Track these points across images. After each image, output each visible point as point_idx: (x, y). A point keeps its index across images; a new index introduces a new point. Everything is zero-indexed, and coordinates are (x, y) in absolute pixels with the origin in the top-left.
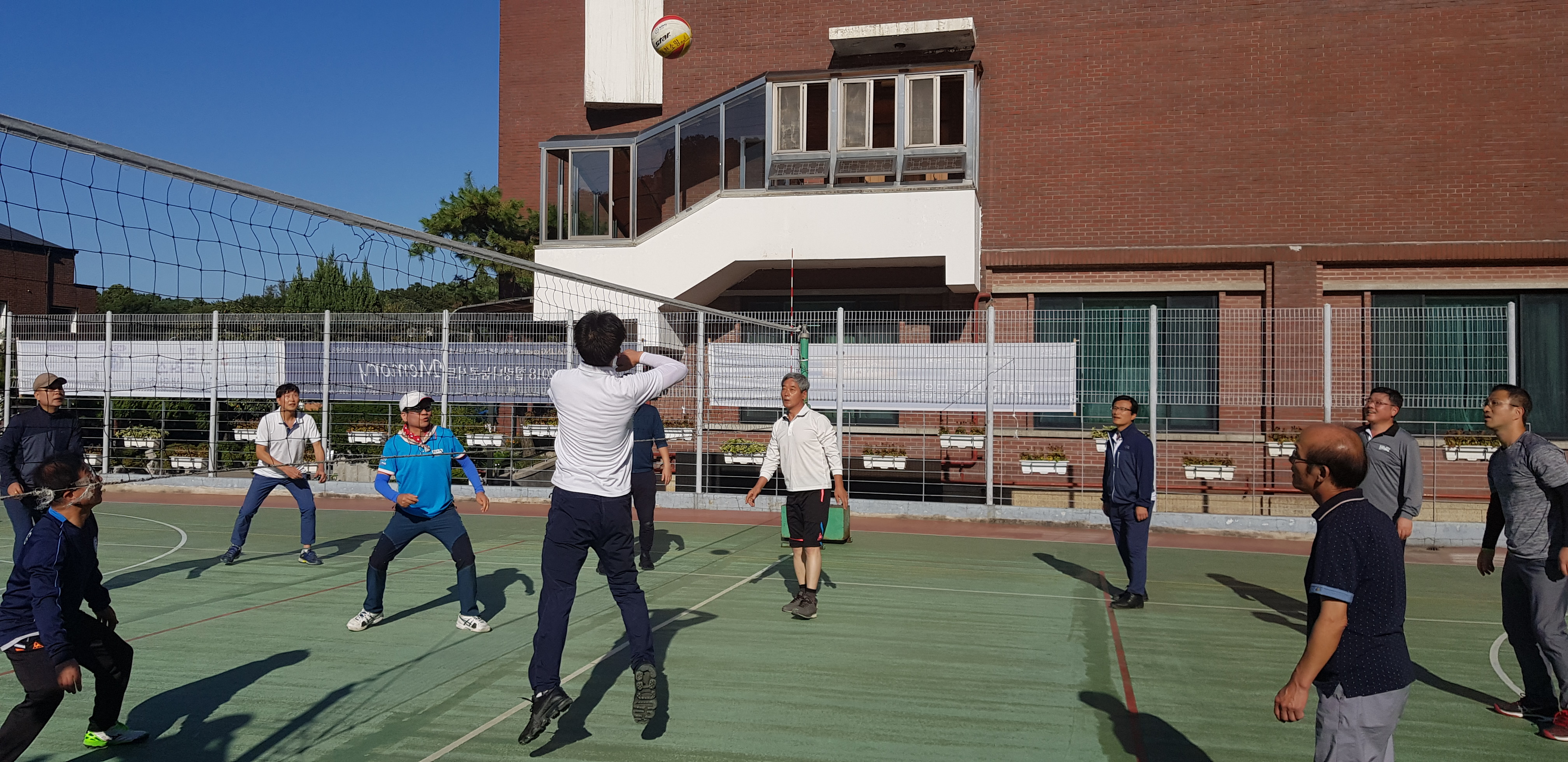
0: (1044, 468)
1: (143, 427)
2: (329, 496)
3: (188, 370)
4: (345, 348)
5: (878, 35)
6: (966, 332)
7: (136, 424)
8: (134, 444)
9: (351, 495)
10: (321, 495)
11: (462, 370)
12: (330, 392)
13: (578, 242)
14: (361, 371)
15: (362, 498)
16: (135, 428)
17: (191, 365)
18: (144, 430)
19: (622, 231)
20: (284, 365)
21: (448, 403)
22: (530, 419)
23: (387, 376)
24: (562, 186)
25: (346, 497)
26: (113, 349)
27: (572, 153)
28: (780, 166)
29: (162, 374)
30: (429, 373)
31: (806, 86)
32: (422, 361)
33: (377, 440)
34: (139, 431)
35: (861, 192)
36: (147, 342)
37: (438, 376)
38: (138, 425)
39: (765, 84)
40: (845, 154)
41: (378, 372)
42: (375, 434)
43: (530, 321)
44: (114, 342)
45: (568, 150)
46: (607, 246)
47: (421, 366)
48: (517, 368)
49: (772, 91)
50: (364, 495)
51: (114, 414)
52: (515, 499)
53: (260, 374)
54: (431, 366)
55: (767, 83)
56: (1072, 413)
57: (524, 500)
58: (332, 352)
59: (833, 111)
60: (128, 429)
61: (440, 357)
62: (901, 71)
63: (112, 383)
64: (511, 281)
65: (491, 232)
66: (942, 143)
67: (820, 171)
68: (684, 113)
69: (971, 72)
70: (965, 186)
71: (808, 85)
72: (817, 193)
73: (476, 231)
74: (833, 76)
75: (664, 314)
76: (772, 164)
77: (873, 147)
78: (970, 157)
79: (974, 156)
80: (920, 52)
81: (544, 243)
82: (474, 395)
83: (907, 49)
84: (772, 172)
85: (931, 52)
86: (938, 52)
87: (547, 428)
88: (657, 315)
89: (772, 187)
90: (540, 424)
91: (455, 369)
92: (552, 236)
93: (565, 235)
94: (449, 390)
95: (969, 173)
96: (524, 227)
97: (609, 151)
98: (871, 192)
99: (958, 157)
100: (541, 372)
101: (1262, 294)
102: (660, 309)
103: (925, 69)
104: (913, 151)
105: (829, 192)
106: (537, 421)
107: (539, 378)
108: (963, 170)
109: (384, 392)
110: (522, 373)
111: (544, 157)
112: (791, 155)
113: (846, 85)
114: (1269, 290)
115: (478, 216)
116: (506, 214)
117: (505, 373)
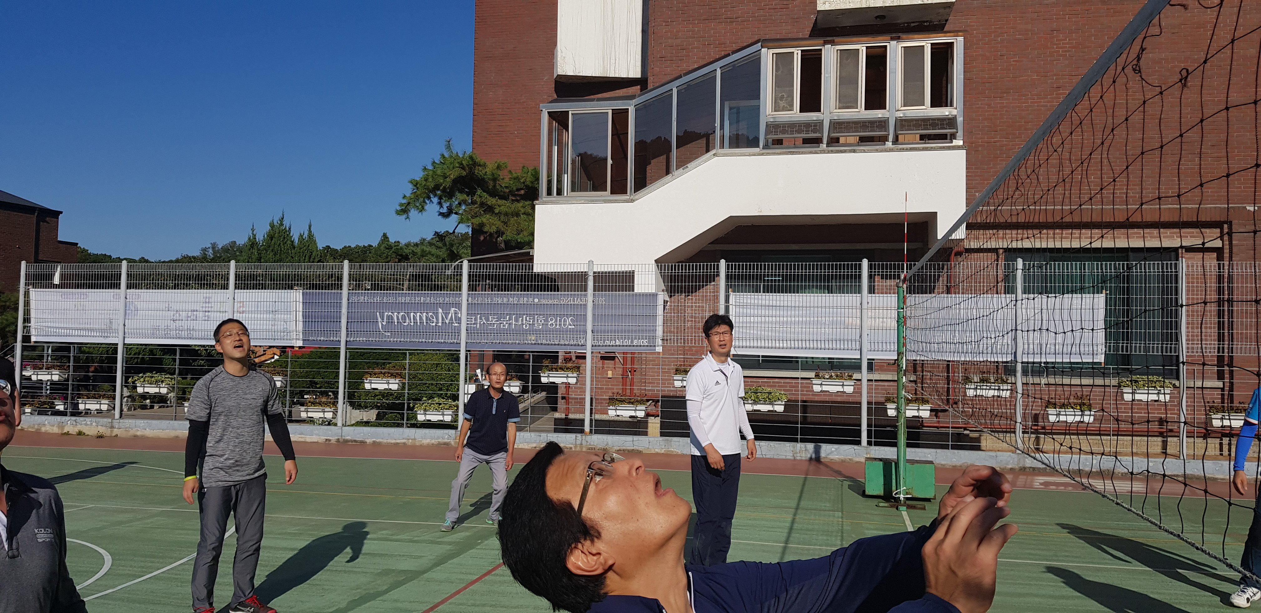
0: (1071, 417)
1: (156, 373)
2: (346, 441)
3: (204, 318)
4: (363, 297)
5: (864, 6)
6: (941, 284)
7: (151, 370)
8: (147, 390)
9: (368, 441)
10: (338, 440)
11: (481, 318)
12: (348, 339)
13: (578, 198)
14: (379, 320)
15: (379, 444)
16: (148, 374)
17: (207, 314)
18: (158, 376)
19: (619, 188)
20: (301, 313)
21: (466, 351)
22: (548, 366)
23: (405, 324)
24: (556, 147)
25: (363, 442)
26: (128, 297)
27: (572, 114)
28: (773, 127)
29: (177, 322)
30: (447, 322)
31: (800, 52)
32: (440, 310)
33: (394, 387)
34: (152, 377)
35: (854, 151)
36: (162, 291)
37: (456, 325)
38: (151, 372)
39: (760, 50)
40: (838, 116)
41: (396, 321)
42: (392, 381)
43: (531, 271)
44: (128, 290)
45: (568, 111)
46: (606, 201)
47: (440, 314)
48: (536, 316)
49: (768, 57)
50: (381, 440)
51: (127, 361)
52: (534, 445)
53: (276, 323)
54: (450, 315)
55: (763, 49)
56: (1100, 363)
58: (350, 301)
59: (827, 75)
60: (141, 375)
61: (459, 306)
62: (892, 39)
63: (126, 330)
64: (482, 238)
65: (479, 192)
66: (933, 105)
67: (814, 131)
68: (680, 77)
69: (961, 39)
70: (955, 146)
71: (802, 51)
72: (811, 153)
73: (461, 192)
74: (826, 43)
75: (658, 266)
76: (768, 125)
77: (865, 109)
78: (960, 119)
79: (962, 119)
80: (896, 25)
81: (544, 199)
82: (492, 343)
83: (885, 21)
84: (767, 132)
85: (906, 25)
86: (913, 25)
87: (565, 376)
88: (653, 267)
89: (766, 147)
90: (558, 371)
91: (473, 318)
92: (549, 193)
93: (559, 192)
94: (467, 338)
95: (960, 133)
96: (506, 187)
97: (608, 113)
98: (864, 151)
99: (949, 119)
100: (560, 321)
101: (1219, 251)
102: (656, 261)
103: (916, 36)
104: (904, 114)
105: (823, 152)
106: (555, 369)
107: (558, 327)
108: (955, 130)
109: (402, 340)
110: (541, 321)
111: (545, 117)
112: (784, 116)
113: (839, 51)
114: (1227, 247)
115: (466, 176)
116: (493, 174)
117: (524, 321)
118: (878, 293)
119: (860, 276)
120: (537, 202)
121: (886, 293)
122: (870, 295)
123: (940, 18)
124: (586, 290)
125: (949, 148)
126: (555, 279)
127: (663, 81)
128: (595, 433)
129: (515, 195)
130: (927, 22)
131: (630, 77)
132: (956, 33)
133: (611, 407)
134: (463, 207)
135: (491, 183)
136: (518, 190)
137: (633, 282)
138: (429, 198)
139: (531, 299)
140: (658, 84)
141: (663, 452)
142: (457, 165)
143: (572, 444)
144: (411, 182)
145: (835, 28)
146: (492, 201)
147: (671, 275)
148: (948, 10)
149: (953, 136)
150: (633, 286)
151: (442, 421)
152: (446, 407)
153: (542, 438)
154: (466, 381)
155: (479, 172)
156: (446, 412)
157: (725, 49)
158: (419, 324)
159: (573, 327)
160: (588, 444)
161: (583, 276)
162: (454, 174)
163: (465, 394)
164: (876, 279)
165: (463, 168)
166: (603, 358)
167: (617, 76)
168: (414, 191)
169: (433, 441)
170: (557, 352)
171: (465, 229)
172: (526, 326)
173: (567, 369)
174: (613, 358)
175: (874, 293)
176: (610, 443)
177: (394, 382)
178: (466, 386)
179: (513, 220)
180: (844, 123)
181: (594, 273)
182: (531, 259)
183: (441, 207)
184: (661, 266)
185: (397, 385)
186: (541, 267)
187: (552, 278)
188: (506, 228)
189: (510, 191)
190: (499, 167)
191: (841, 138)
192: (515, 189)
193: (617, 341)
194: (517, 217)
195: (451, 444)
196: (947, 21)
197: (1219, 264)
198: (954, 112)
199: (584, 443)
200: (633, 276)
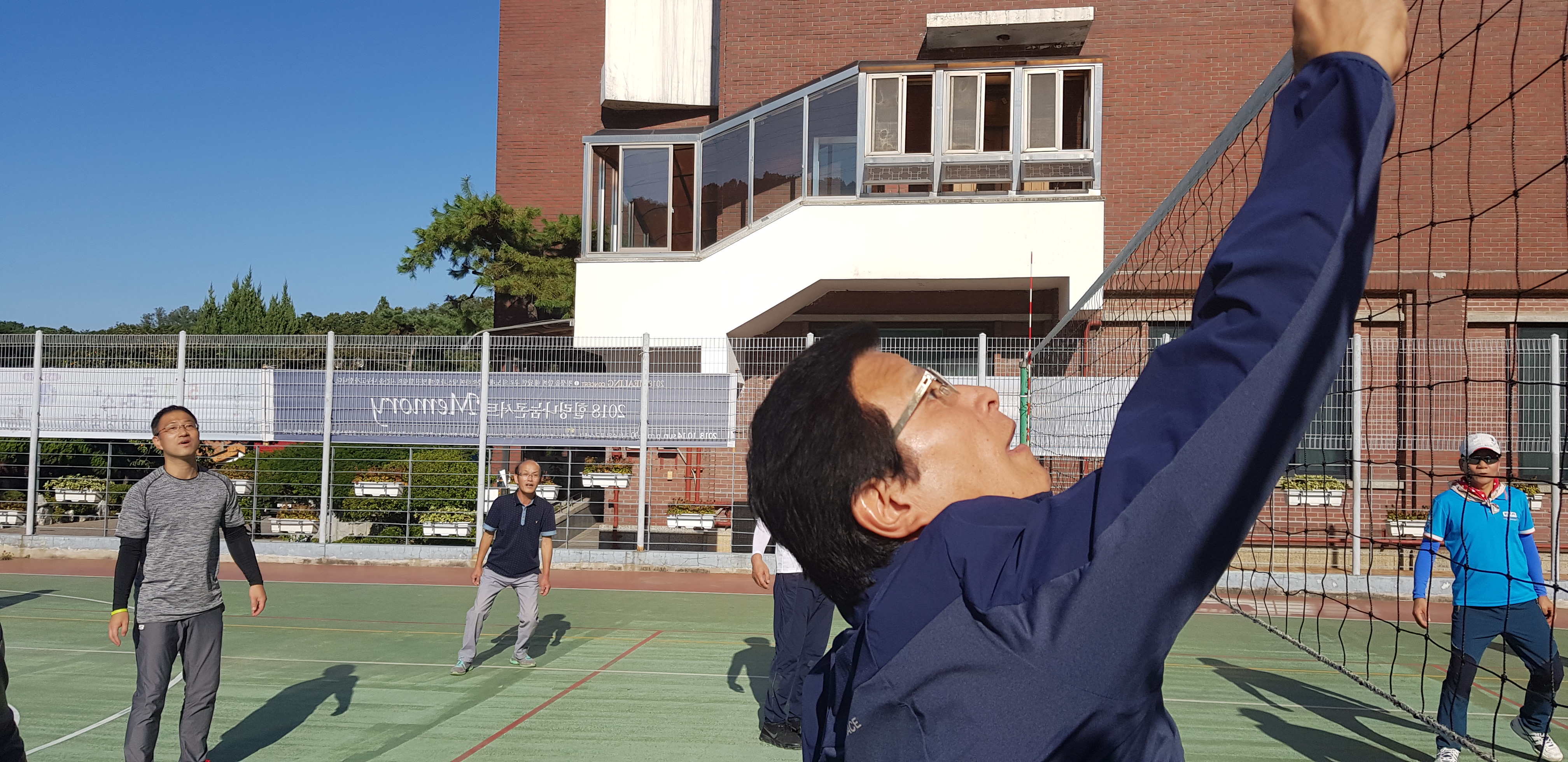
1: (80, 476)
2: (330, 562)
3: (144, 405)
4: (352, 378)
5: (984, 23)
6: (1073, 364)
7: (72, 472)
8: (68, 497)
9: (359, 562)
11: (505, 406)
12: (333, 432)
13: (630, 256)
14: (374, 407)
16: (69, 477)
17: (148, 399)
18: (82, 480)
19: (682, 243)
20: (272, 399)
21: (487, 447)
22: (591, 466)
23: (408, 413)
24: (603, 191)
25: (352, 563)
26: (43, 378)
27: (623, 150)
28: (873, 170)
29: (109, 410)
30: (462, 410)
31: (905, 78)
32: (453, 396)
33: (393, 493)
34: (76, 481)
35: (971, 202)
36: (85, 369)
37: (474, 414)
38: (75, 475)
39: (858, 74)
40: (952, 158)
41: (395, 409)
42: (390, 485)
43: (570, 346)
44: (44, 369)
45: (618, 146)
46: (665, 260)
47: (453, 400)
48: (576, 404)
49: (866, 83)
51: (42, 460)
52: (573, 565)
53: (240, 411)
54: (466, 401)
55: (860, 74)
57: (585, 565)
58: (336, 383)
59: (938, 108)
60: (60, 478)
61: (477, 389)
62: (1017, 64)
63: (41, 421)
64: (508, 304)
65: (504, 245)
66: (1065, 147)
67: (923, 176)
68: (759, 106)
69: (1099, 66)
70: (1092, 196)
71: (908, 77)
72: (919, 203)
73: (482, 245)
74: (937, 67)
75: (730, 340)
76: (865, 168)
77: (985, 150)
78: (1097, 165)
79: (1099, 163)
80: (1021, 47)
81: (588, 256)
82: (520, 437)
83: (1009, 43)
84: (866, 177)
85: (1034, 47)
86: (1042, 47)
87: (614, 477)
88: (724, 342)
89: (864, 194)
90: (603, 472)
91: (496, 405)
92: (594, 248)
93: (607, 247)
94: (488, 431)
95: (1097, 182)
96: (539, 241)
97: (668, 148)
98: (983, 202)
99: (1085, 164)
100: (607, 409)
101: (1400, 326)
102: (727, 334)
103: (1046, 61)
104: (1031, 157)
105: (933, 202)
106: (601, 469)
107: (604, 416)
108: (1091, 178)
109: (404, 433)
110: (582, 410)
111: (589, 154)
112: (887, 157)
113: (953, 78)
114: (1410, 321)
115: (488, 226)
116: (523, 224)
117: (561, 410)
118: (998, 375)
119: (976, 353)
120: (578, 259)
121: (1008, 375)
122: (989, 377)
123: (1074, 39)
124: (640, 371)
125: (1084, 199)
126: (601, 357)
127: (738, 110)
128: (650, 549)
129: (551, 250)
130: (1059, 44)
131: (697, 104)
132: (1093, 58)
133: (671, 517)
134: (485, 264)
135: (520, 234)
136: (555, 244)
137: (699, 361)
138: (439, 252)
139: (570, 382)
140: (731, 114)
141: (735, 571)
142: (476, 212)
143: (621, 563)
144: (416, 232)
145: (948, 49)
146: (520, 257)
147: (747, 352)
148: (1084, 30)
149: (1089, 185)
150: (699, 366)
151: (455, 535)
152: (460, 518)
153: (583, 556)
154: (486, 486)
155: (504, 221)
156: (460, 524)
157: (814, 72)
158: (425, 412)
159: (624, 417)
160: (642, 562)
161: (636, 353)
162: (472, 223)
163: (485, 501)
164: (996, 358)
165: (484, 216)
166: (661, 455)
167: (680, 102)
168: (420, 243)
169: (443, 561)
170: (604, 448)
171: (485, 293)
172: (564, 416)
173: (616, 469)
174: (674, 456)
175: (993, 375)
176: (668, 561)
177: (393, 486)
178: (486, 491)
179: (547, 282)
180: (958, 166)
181: (651, 349)
182: (570, 331)
183: (456, 263)
184: (734, 340)
185: (397, 490)
186: (583, 342)
187: (596, 356)
188: (540, 292)
189: (544, 245)
190: (530, 215)
191: (955, 186)
192: (550, 242)
193: (679, 434)
194: (553, 277)
195: (466, 565)
196: (1083, 43)
197: (1400, 341)
198: (1091, 155)
199: (636, 561)
200: (699, 353)
